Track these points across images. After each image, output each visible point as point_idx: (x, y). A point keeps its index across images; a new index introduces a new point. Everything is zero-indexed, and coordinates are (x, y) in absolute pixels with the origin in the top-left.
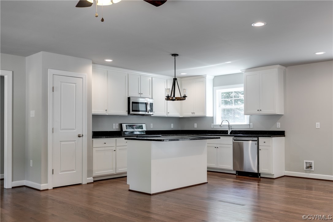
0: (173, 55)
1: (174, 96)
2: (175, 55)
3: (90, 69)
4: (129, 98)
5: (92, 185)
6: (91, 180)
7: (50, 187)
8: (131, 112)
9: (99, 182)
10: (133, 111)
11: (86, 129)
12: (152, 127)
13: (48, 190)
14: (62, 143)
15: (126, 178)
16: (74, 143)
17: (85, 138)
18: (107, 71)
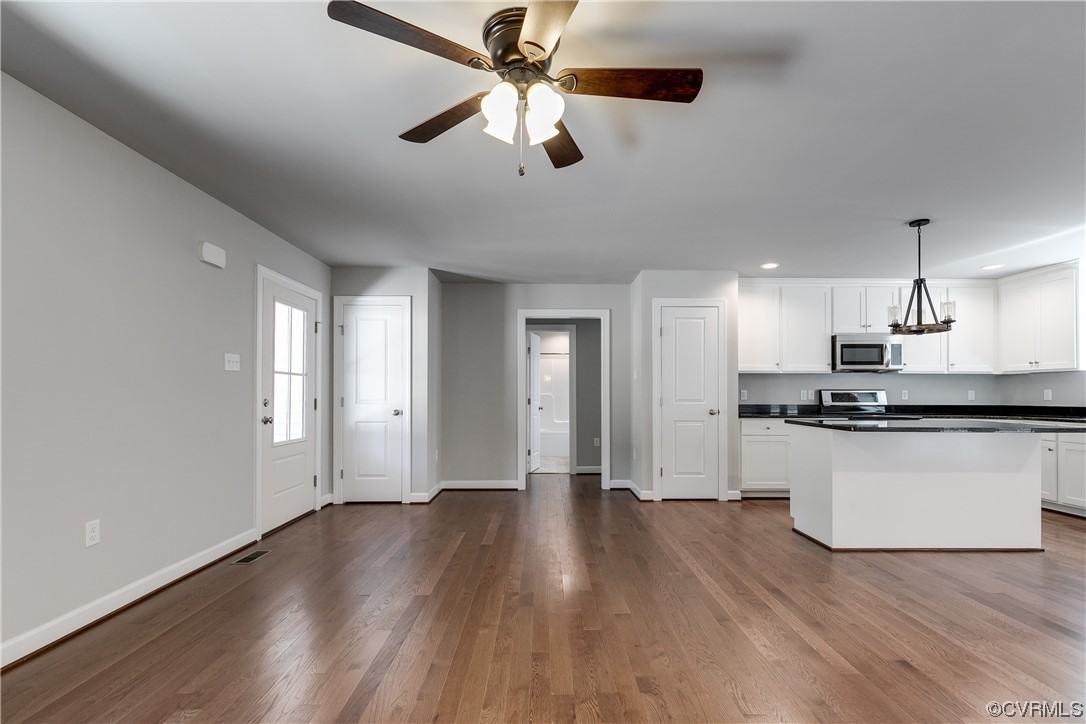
0: (912, 224)
1: (919, 322)
2: (918, 223)
3: (734, 287)
4: (834, 339)
5: (739, 504)
6: (737, 495)
7: (657, 498)
8: (839, 366)
9: (749, 501)
10: (843, 363)
11: (726, 399)
12: (906, 398)
13: (652, 501)
14: (679, 424)
15: (786, 501)
16: (701, 424)
17: (723, 418)
18: (781, 289)
